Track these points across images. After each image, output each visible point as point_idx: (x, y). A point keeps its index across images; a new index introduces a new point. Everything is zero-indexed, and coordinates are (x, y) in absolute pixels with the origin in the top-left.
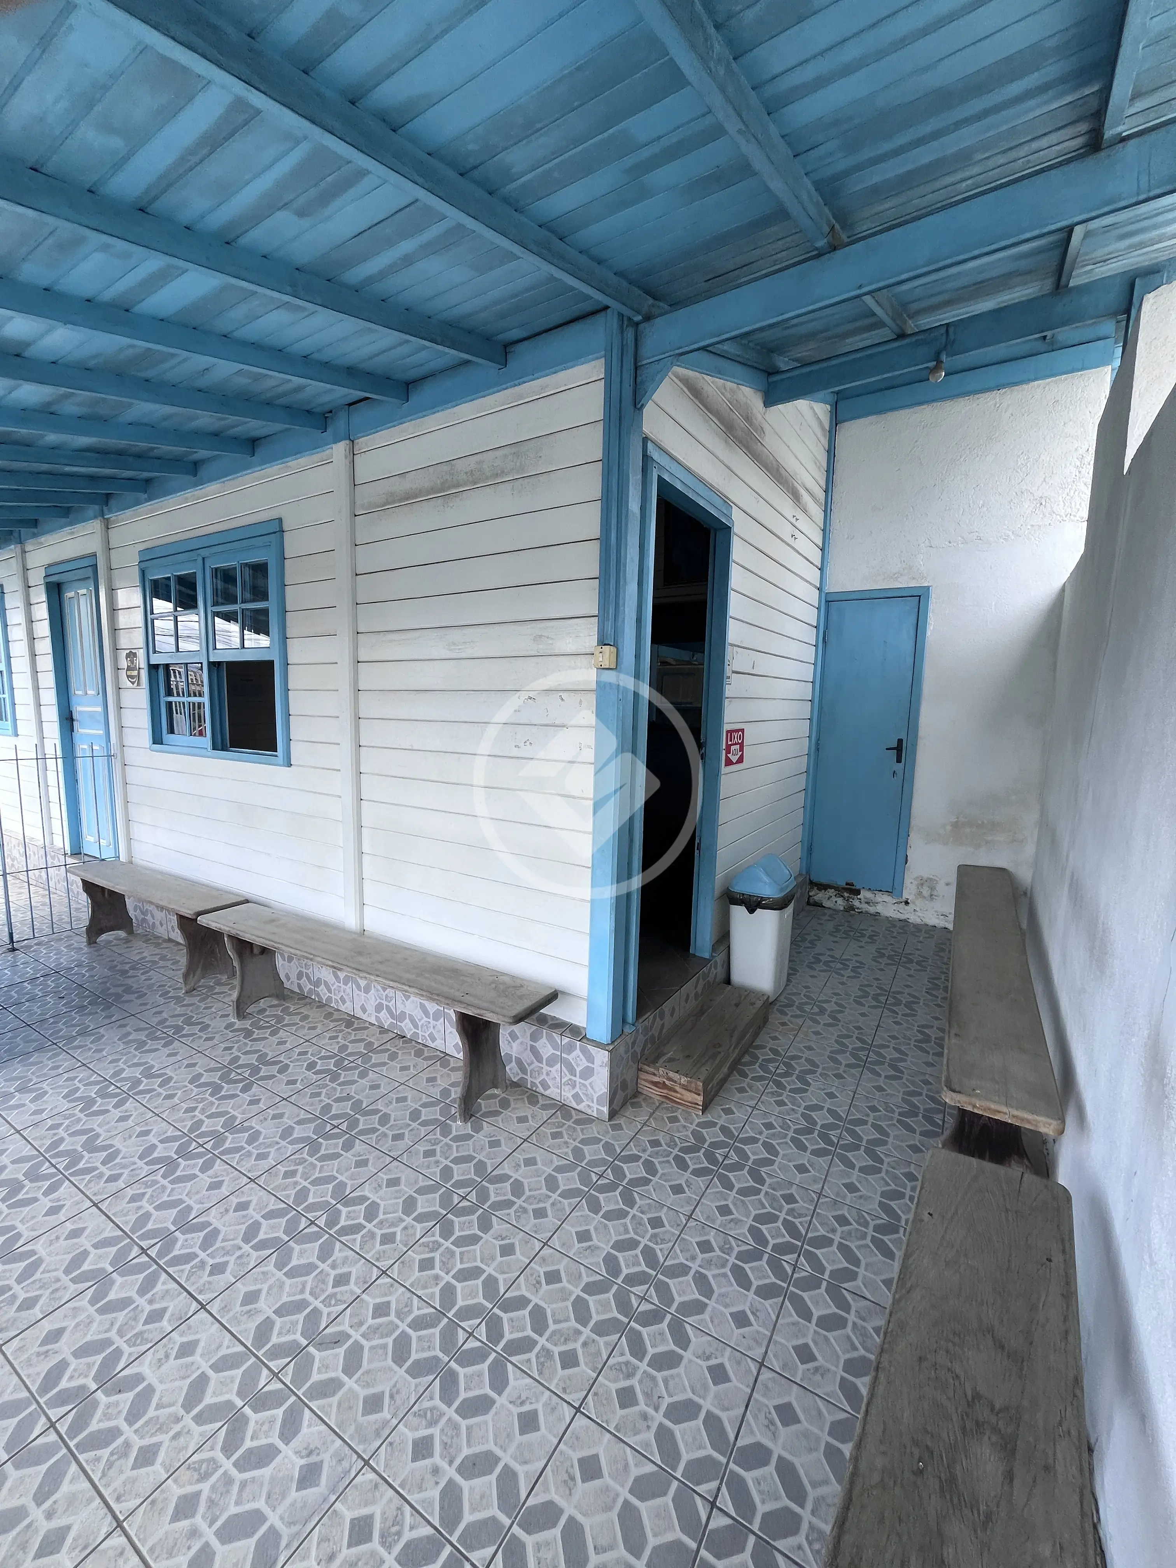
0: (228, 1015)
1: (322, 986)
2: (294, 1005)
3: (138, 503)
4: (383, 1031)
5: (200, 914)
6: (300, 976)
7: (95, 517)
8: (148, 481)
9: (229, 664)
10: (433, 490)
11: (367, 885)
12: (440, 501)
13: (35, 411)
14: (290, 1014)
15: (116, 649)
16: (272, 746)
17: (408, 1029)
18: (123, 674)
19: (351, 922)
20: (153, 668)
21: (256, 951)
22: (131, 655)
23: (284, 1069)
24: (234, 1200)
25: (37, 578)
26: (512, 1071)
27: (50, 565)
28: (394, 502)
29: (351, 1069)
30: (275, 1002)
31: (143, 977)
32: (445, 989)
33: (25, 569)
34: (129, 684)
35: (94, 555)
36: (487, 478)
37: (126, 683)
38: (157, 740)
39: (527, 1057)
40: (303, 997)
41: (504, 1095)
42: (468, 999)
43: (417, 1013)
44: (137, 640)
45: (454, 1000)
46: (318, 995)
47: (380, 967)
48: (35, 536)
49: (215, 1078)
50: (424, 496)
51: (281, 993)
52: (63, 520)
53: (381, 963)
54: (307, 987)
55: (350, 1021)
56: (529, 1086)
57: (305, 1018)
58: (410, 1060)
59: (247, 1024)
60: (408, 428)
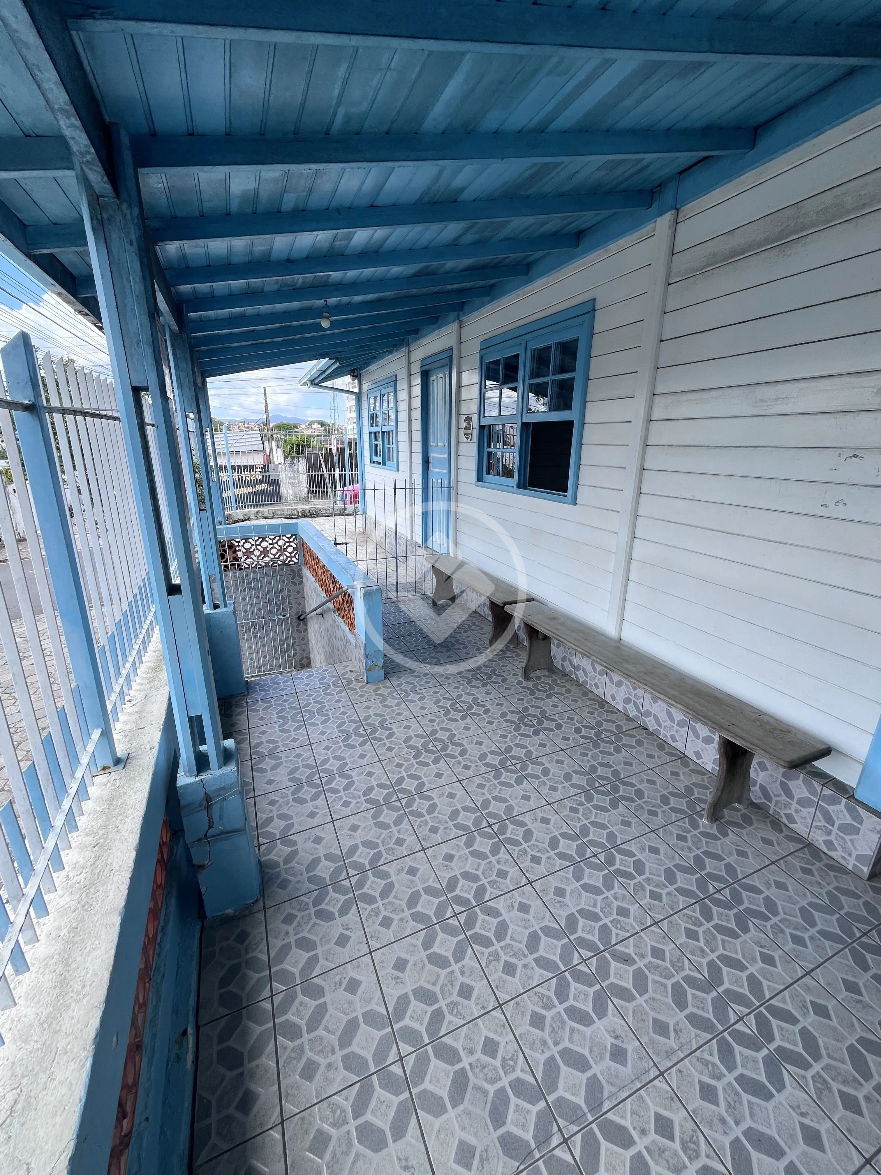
0: (517, 675)
1: (581, 671)
2: (560, 678)
3: (483, 305)
4: (629, 719)
5: (506, 604)
6: (564, 659)
7: (454, 321)
8: (492, 286)
9: (535, 424)
10: (767, 241)
11: (629, 606)
12: (775, 251)
14: (558, 685)
15: (459, 415)
16: (564, 489)
17: (651, 724)
18: (462, 432)
19: (610, 629)
20: (482, 427)
21: (540, 637)
22: (468, 419)
23: (559, 727)
24: (540, 814)
25: (416, 368)
26: (755, 794)
27: (424, 359)
28: (716, 263)
29: (607, 742)
30: (546, 673)
31: (465, 635)
32: (711, 714)
33: (410, 363)
34: (465, 439)
35: (451, 349)
37: (463, 438)
38: (480, 479)
39: (774, 789)
40: (565, 675)
41: (745, 811)
42: (734, 729)
43: (663, 716)
44: (474, 408)
45: (721, 727)
46: (577, 676)
47: (646, 677)
48: (417, 339)
49: (515, 718)
50: (754, 250)
51: (552, 669)
52: (434, 326)
53: (646, 674)
54: (569, 668)
55: (602, 703)
56: (771, 812)
57: (568, 691)
58: (656, 753)
59: (530, 685)
60: (748, 178)
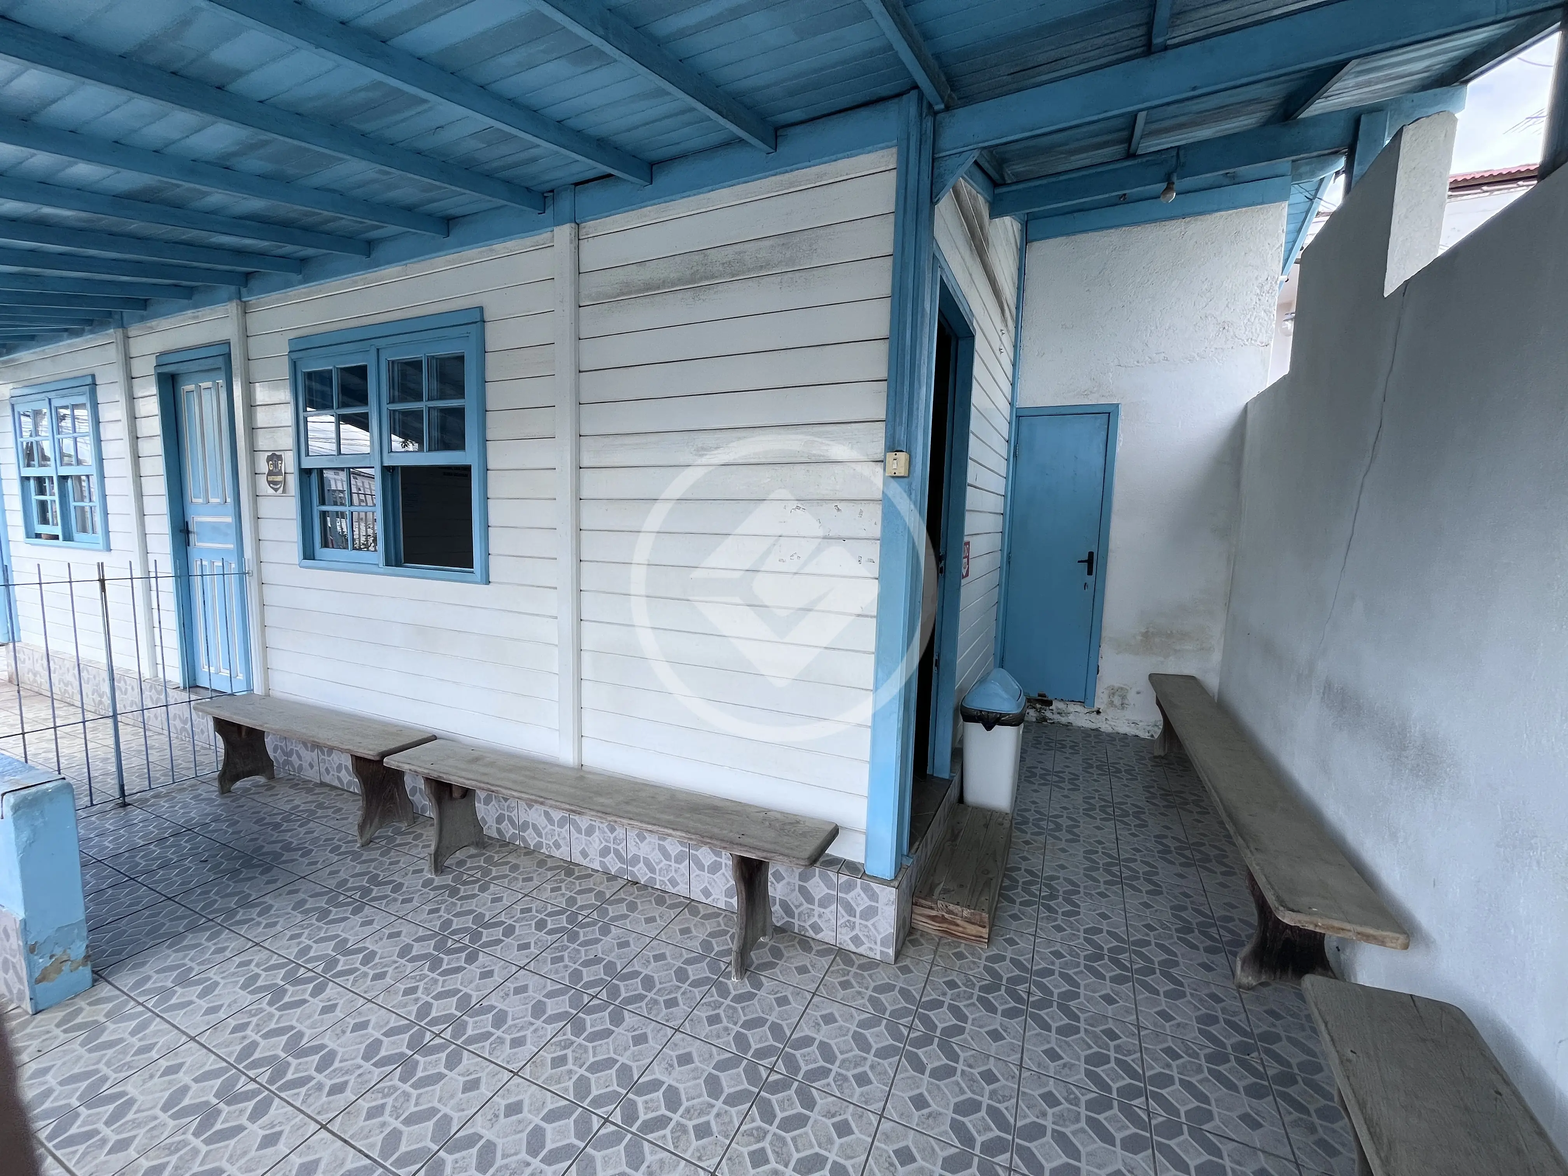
0: (422, 871)
1: (531, 830)
2: (497, 852)
3: (288, 285)
4: (612, 878)
5: (384, 755)
6: (500, 820)
7: (230, 299)
8: (304, 261)
9: (405, 469)
10: (680, 281)
11: (586, 716)
12: (689, 294)
13: (207, 162)
14: (496, 865)
15: (253, 451)
16: (468, 562)
17: (642, 874)
18: (262, 481)
19: (566, 755)
20: (305, 474)
21: (456, 794)
22: (275, 458)
23: (509, 931)
24: (501, 1102)
25: (145, 367)
26: (778, 916)
27: (162, 354)
28: (630, 293)
29: (588, 925)
30: (473, 851)
31: (303, 830)
32: (716, 830)
33: (128, 359)
34: (271, 491)
35: (228, 343)
36: (749, 270)
37: (265, 489)
38: (309, 554)
39: (795, 898)
40: (504, 844)
42: (745, 840)
43: (655, 856)
44: (285, 441)
45: (732, 843)
46: (524, 840)
47: (629, 808)
48: (143, 319)
49: (429, 947)
50: (669, 287)
51: (481, 842)
52: (186, 301)
53: (627, 803)
54: (509, 831)
55: (569, 868)
56: (796, 931)
57: (515, 868)
58: (656, 911)
59: (448, 879)
60: (650, 213)
